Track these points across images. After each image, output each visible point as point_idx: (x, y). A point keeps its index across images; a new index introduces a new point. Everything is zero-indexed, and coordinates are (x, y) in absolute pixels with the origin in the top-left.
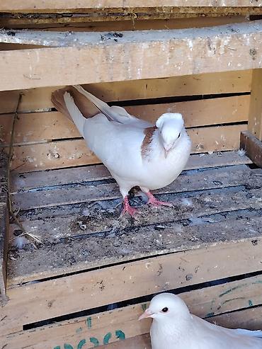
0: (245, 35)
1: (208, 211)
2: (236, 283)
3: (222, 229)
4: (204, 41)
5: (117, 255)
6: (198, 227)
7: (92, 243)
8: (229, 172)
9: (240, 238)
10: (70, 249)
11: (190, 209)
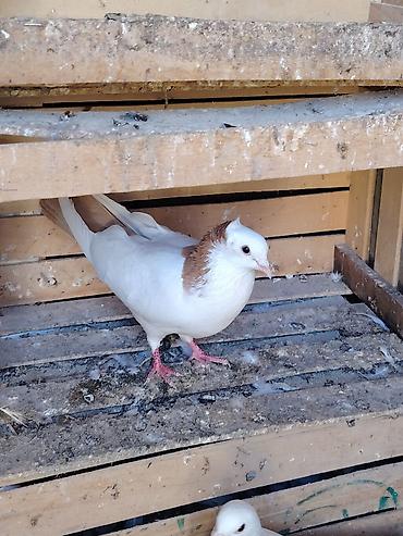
0: (330, 124)
1: (281, 372)
2: (324, 483)
3: (303, 402)
4: (268, 132)
5: (139, 444)
6: (265, 398)
7: (100, 425)
8: (316, 308)
9: (328, 416)
10: (66, 436)
11: (256, 369)
